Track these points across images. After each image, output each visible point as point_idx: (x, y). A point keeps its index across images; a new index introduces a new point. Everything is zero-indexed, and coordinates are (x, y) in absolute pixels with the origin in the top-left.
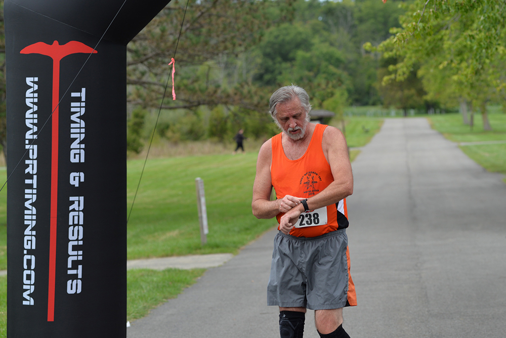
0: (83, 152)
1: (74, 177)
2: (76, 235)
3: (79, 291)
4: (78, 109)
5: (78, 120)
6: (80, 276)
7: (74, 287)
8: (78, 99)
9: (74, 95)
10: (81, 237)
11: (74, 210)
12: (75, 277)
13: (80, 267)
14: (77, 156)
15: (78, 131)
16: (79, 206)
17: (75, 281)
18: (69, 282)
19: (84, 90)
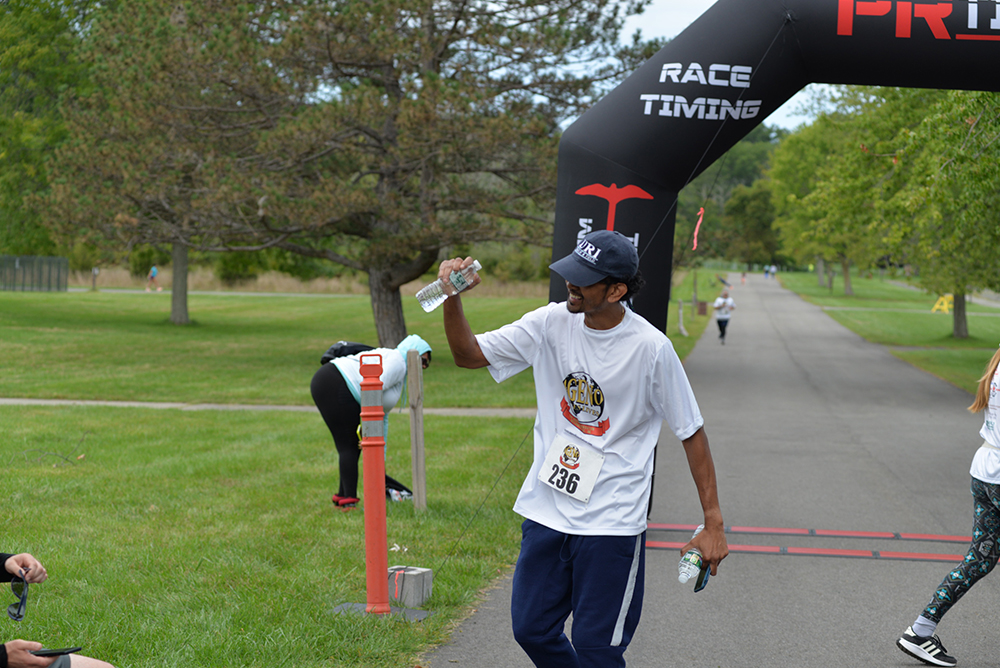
19: (637, 235)
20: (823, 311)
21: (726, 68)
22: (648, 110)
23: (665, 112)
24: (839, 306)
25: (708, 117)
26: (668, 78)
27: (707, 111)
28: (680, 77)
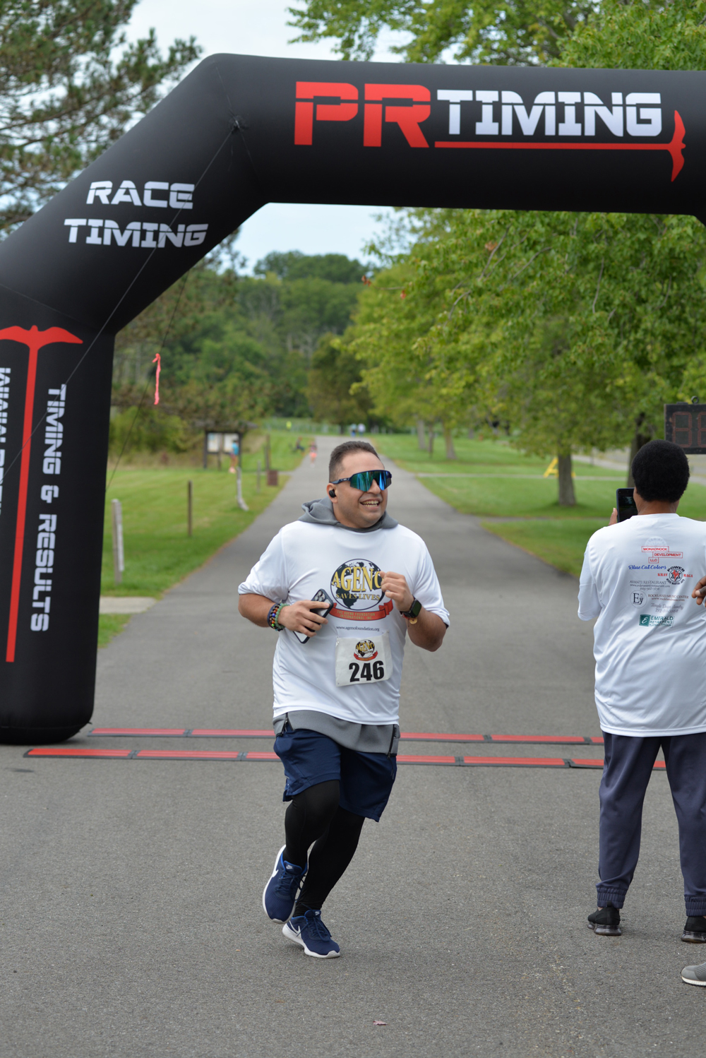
0: (58, 462)
1: (47, 491)
2: (45, 560)
3: (46, 628)
4: (56, 410)
5: (55, 423)
6: (47, 610)
7: (39, 623)
8: (57, 398)
9: (52, 392)
10: (51, 563)
11: (44, 531)
12: (41, 611)
13: (48, 599)
14: (52, 466)
15: (54, 435)
16: (50, 525)
17: (41, 616)
18: (34, 617)
19: (64, 387)
20: (416, 479)
21: (163, 186)
22: (73, 238)
23: (93, 239)
24: (436, 472)
25: (145, 244)
26: (97, 198)
27: (143, 237)
28: (110, 197)
